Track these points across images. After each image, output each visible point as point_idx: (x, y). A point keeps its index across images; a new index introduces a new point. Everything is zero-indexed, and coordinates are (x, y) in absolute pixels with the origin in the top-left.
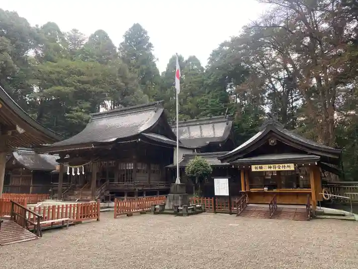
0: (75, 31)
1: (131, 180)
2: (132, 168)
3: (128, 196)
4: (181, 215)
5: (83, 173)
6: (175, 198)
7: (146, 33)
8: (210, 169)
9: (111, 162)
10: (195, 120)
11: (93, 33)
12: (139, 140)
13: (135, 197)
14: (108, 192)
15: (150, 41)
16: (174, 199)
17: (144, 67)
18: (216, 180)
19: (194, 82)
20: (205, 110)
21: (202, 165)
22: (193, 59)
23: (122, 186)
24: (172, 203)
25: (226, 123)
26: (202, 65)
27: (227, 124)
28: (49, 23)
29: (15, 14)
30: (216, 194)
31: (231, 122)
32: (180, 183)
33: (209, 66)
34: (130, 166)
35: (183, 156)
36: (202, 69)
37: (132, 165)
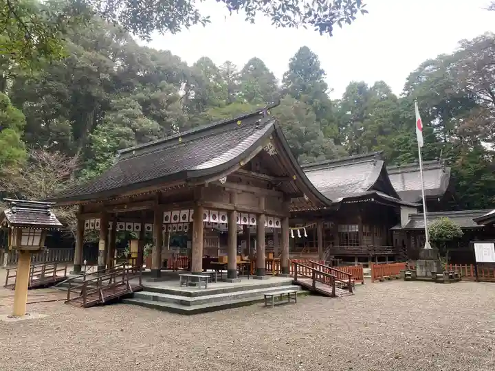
0: (228, 63)
1: (357, 243)
2: (357, 230)
3: (359, 261)
4: (442, 282)
5: (306, 235)
6: (428, 264)
7: (315, 57)
8: (461, 232)
9: (328, 223)
10: (395, 166)
11: (247, 62)
12: (373, 200)
14: (333, 257)
15: (321, 67)
16: (426, 265)
17: (318, 101)
18: (477, 246)
19: (386, 116)
20: (405, 152)
21: (452, 228)
22: (381, 86)
23: (349, 249)
24: (424, 269)
25: (441, 170)
27: (444, 172)
28: (203, 58)
29: (169, 52)
30: (477, 260)
31: (449, 169)
32: (430, 248)
33: (405, 94)
34: (355, 228)
35: (409, 216)
36: (393, 98)
37: (357, 226)
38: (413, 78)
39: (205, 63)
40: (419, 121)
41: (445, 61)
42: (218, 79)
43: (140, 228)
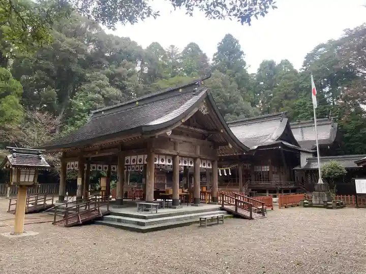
0: (172, 46)
1: (268, 180)
2: (268, 170)
3: (269, 193)
4: (331, 208)
5: (230, 174)
6: (321, 195)
7: (237, 42)
8: (345, 171)
9: (246, 165)
10: (296, 123)
11: (186, 46)
12: (280, 147)
13: (277, 194)
14: (250, 189)
15: (241, 50)
16: (319, 196)
17: (239, 74)
18: (357, 181)
19: (289, 86)
20: (303, 112)
21: (338, 168)
22: (286, 63)
23: (262, 184)
24: (318, 199)
25: (330, 125)
26: (295, 68)
27: (332, 126)
28: (153, 43)
29: (128, 39)
30: (357, 192)
31: (336, 125)
32: (323, 183)
33: (303, 69)
34: (266, 169)
35: (307, 160)
36: (295, 72)
37: (268, 167)
38: (310, 57)
39: (155, 46)
40: (314, 89)
41: (333, 45)
42: (164, 58)
43: (108, 168)
